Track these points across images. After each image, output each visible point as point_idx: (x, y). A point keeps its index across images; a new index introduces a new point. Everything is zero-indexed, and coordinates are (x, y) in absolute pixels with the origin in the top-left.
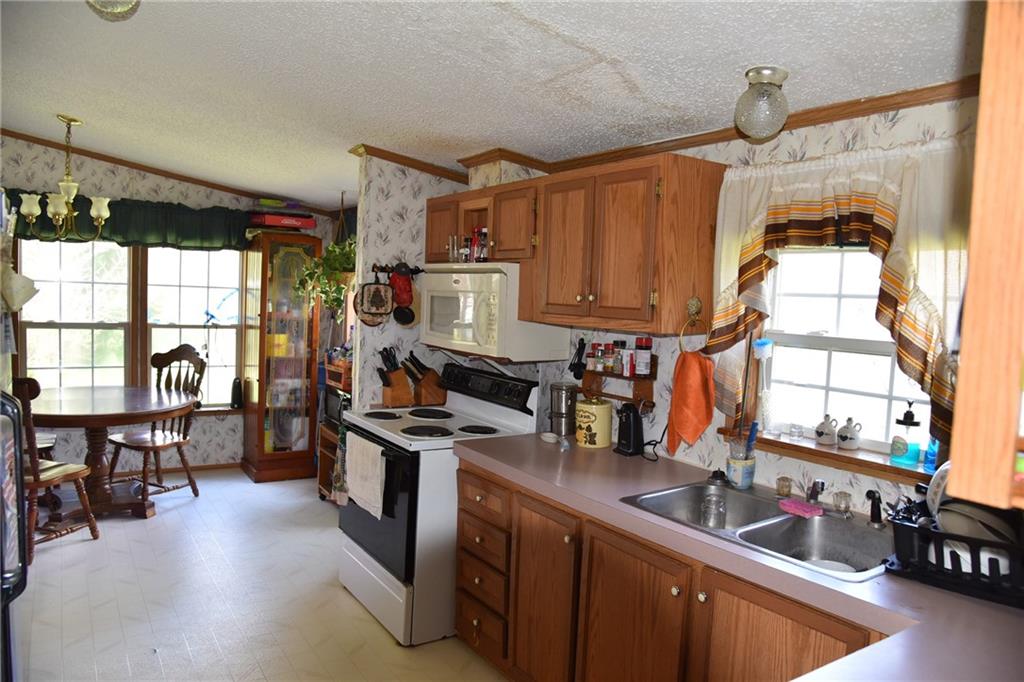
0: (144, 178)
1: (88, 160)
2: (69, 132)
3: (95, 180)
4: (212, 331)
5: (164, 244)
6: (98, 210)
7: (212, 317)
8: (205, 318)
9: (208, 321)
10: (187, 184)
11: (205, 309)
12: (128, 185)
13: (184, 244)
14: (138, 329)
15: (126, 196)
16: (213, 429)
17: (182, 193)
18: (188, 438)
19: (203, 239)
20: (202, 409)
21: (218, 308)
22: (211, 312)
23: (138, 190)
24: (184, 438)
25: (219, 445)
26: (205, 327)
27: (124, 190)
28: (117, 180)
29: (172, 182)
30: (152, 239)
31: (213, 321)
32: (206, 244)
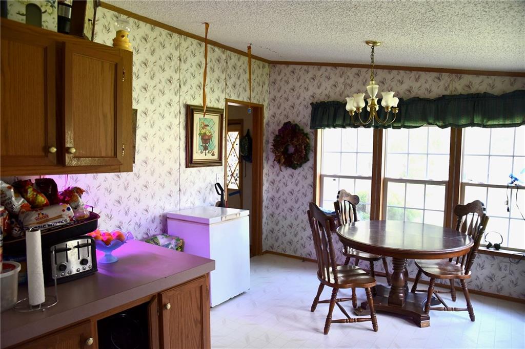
0: (460, 78)
1: (422, 74)
2: (373, 52)
3: (427, 86)
4: (515, 191)
5: (472, 124)
6: (386, 102)
7: (516, 179)
8: (510, 180)
9: (512, 182)
10: (493, 77)
11: (510, 174)
12: (449, 86)
13: (489, 123)
14: (454, 186)
15: (447, 93)
16: (508, 269)
17: (489, 85)
18: (470, 273)
19: (505, 118)
20: (501, 251)
21: (521, 173)
22: (515, 176)
23: (455, 88)
24: (466, 273)
25: (513, 282)
26: (508, 187)
27: (446, 89)
28: (442, 83)
29: (481, 78)
30: (463, 122)
31: (516, 182)
32: (508, 122)
